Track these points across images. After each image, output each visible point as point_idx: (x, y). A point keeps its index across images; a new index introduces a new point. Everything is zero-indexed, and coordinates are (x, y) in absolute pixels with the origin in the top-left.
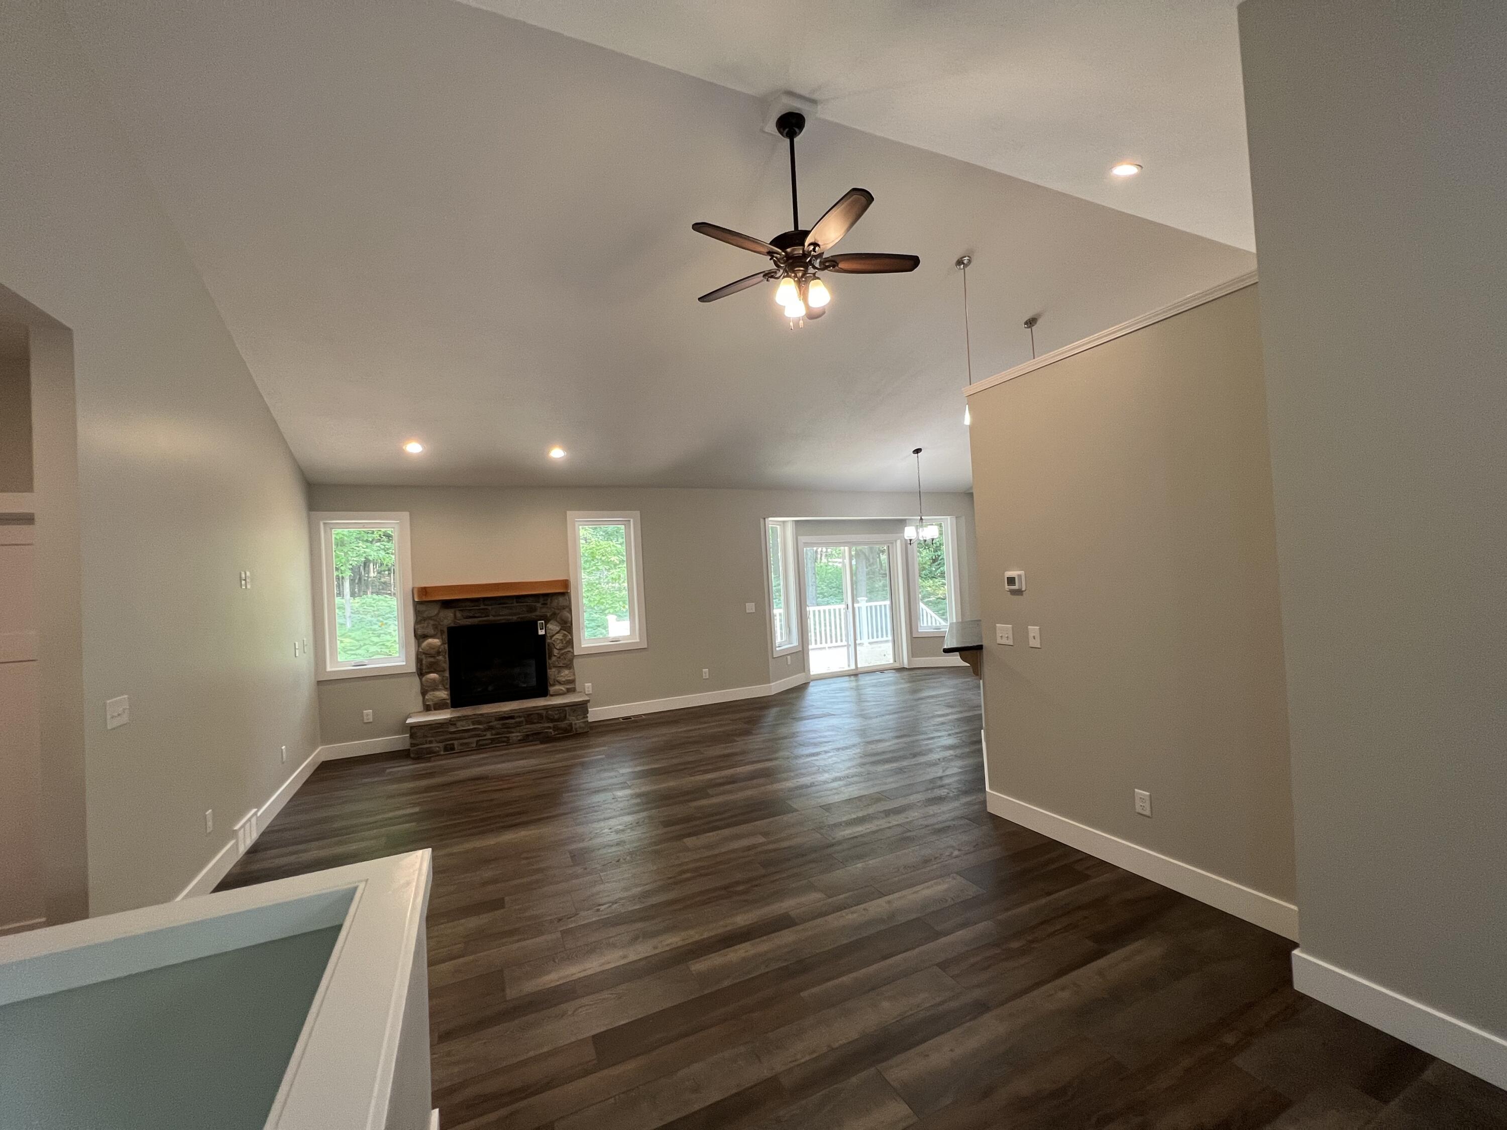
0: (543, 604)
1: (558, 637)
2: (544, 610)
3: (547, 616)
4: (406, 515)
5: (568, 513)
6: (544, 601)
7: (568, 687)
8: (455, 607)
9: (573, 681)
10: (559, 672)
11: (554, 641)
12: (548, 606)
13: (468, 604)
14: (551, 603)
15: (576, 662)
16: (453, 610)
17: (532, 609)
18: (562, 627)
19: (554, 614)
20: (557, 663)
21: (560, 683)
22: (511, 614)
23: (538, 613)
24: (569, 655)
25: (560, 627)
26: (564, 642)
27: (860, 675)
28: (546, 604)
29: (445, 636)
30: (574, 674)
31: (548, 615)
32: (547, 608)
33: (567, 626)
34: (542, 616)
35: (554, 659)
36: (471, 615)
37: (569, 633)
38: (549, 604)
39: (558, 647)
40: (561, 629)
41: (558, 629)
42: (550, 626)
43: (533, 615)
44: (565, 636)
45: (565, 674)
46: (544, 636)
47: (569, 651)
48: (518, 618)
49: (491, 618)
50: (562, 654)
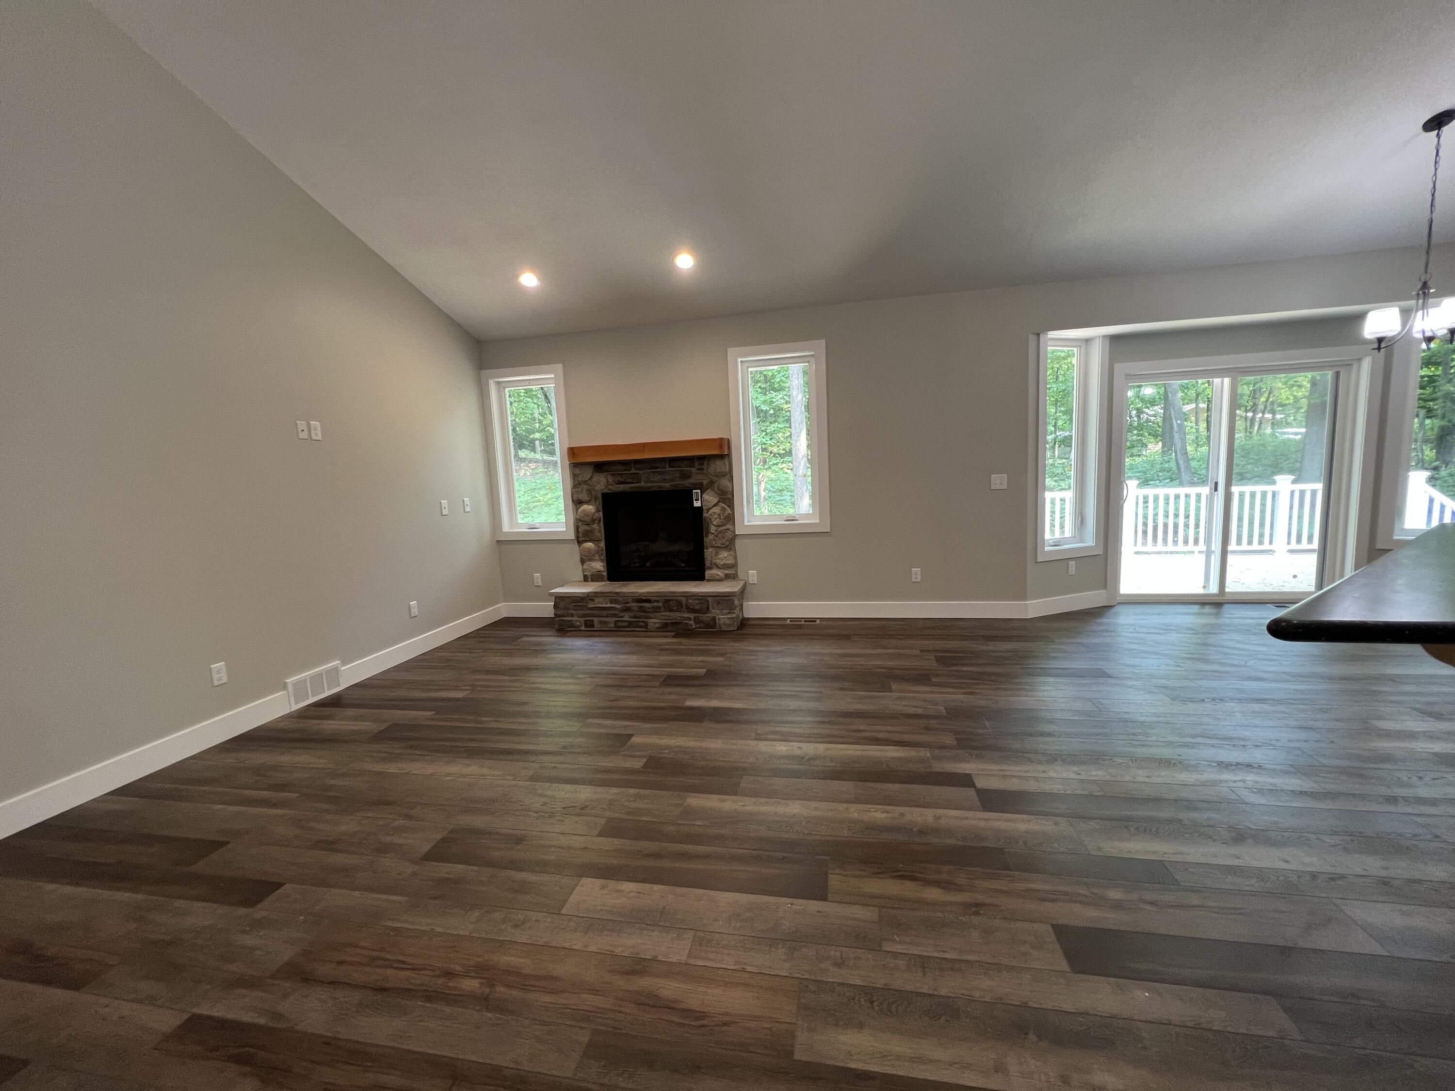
0: (698, 469)
1: (715, 511)
2: (700, 477)
3: (702, 484)
4: (559, 367)
5: (731, 351)
6: (699, 465)
7: (727, 572)
8: (608, 471)
9: (734, 566)
10: (717, 554)
11: (710, 515)
12: (705, 471)
13: (620, 467)
14: (708, 469)
15: (738, 543)
16: (605, 474)
17: (686, 476)
18: (720, 498)
19: (712, 483)
20: (714, 542)
21: (718, 567)
22: (664, 481)
23: (692, 481)
24: (729, 535)
25: (718, 499)
26: (722, 517)
27: (1226, 606)
28: (702, 469)
29: (600, 502)
30: (735, 558)
31: (704, 484)
32: (703, 474)
33: (727, 498)
34: (697, 484)
35: (711, 537)
36: (622, 480)
37: (729, 506)
38: (705, 469)
39: (715, 523)
40: (719, 502)
41: (716, 500)
42: (705, 496)
43: (687, 483)
44: (723, 509)
45: (724, 557)
46: (700, 509)
47: (728, 529)
48: (671, 486)
49: (643, 484)
50: (720, 532)
